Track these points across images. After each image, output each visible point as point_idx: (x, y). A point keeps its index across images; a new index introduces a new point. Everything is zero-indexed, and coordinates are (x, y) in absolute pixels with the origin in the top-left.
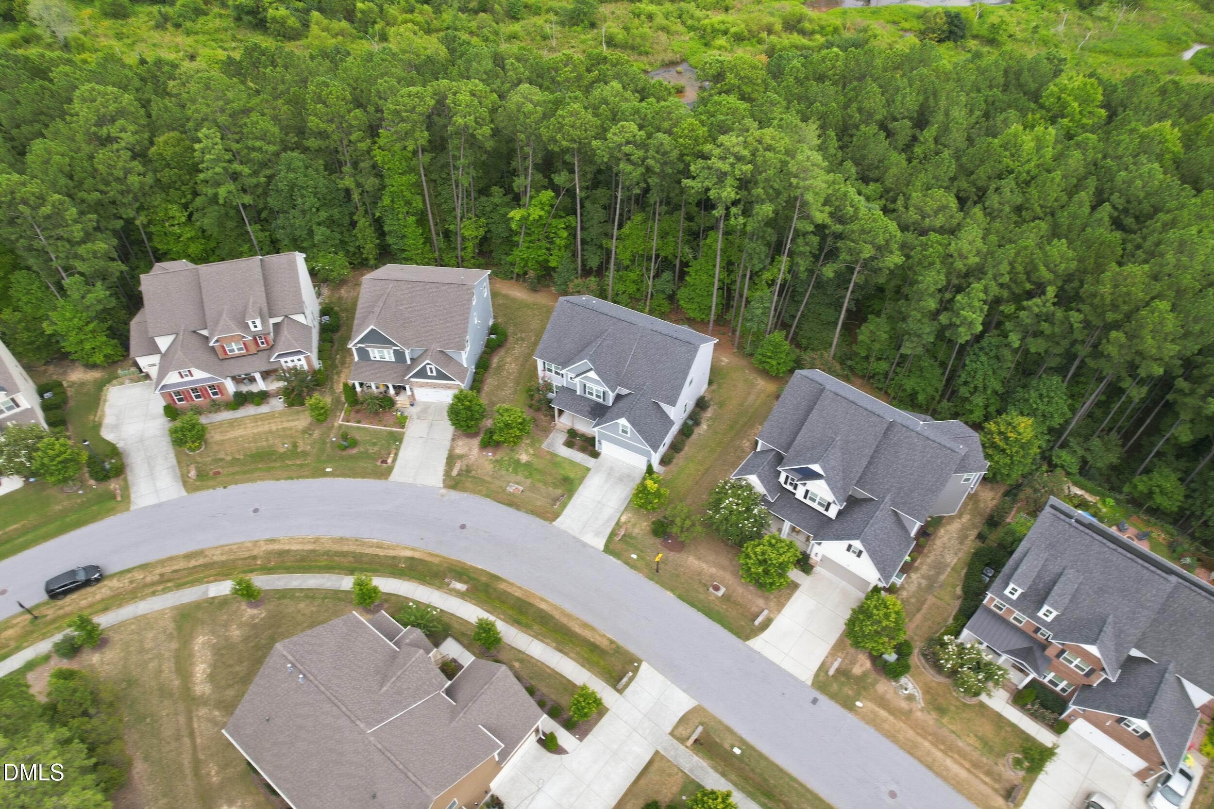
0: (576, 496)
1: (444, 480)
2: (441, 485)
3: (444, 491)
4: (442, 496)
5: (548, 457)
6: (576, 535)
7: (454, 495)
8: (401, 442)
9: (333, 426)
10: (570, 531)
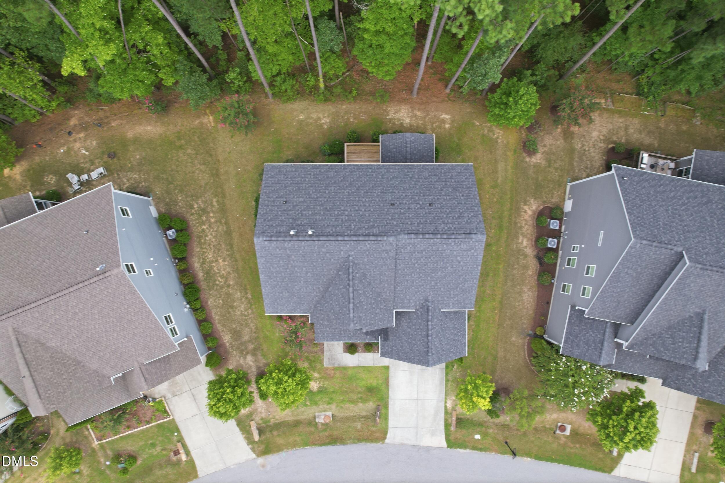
0: (391, 403)
1: (253, 449)
2: (254, 456)
3: (260, 460)
4: (263, 466)
5: (338, 374)
6: (413, 442)
7: (273, 459)
8: (178, 430)
9: (94, 450)
10: (406, 442)
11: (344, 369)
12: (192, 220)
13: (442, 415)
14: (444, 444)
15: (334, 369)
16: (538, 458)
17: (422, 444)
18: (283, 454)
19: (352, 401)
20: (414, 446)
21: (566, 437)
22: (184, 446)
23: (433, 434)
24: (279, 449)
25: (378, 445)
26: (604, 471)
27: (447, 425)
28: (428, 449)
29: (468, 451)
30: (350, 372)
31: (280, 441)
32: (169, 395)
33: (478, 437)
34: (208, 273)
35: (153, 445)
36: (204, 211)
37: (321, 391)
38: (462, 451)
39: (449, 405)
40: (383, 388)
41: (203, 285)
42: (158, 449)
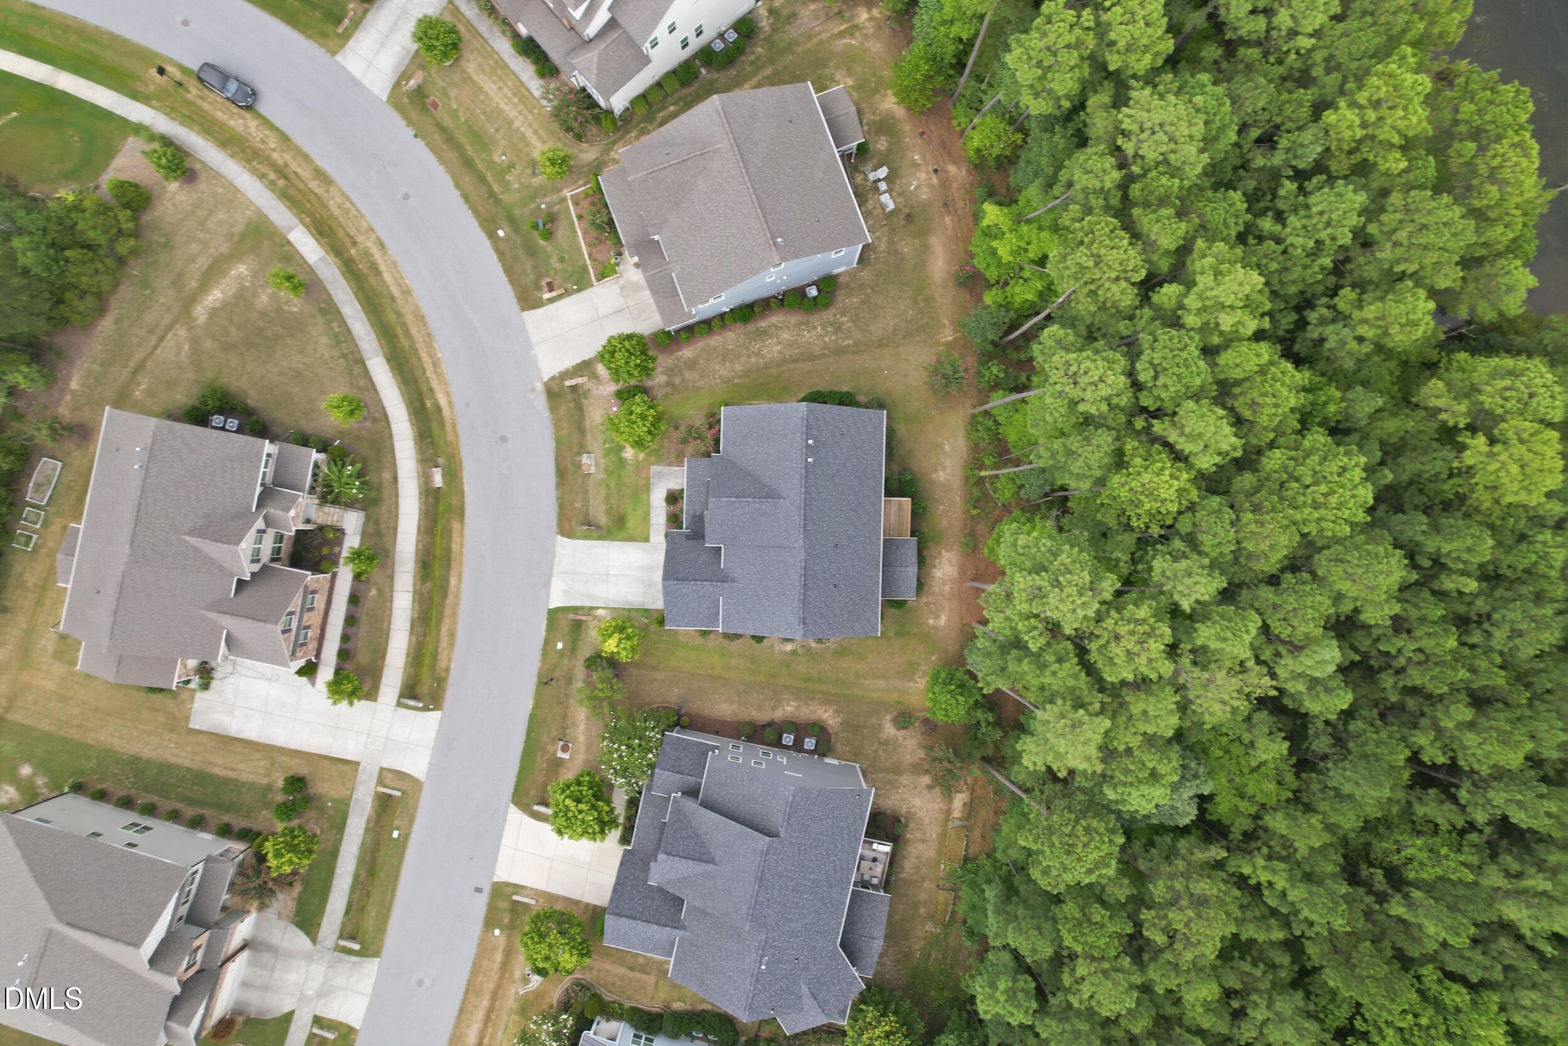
0: (605, 543)
1: (553, 378)
2: (546, 379)
3: (540, 386)
5: (643, 482)
6: (556, 570)
7: (541, 402)
8: (579, 290)
9: (559, 191)
10: (557, 560)
11: (647, 488)
12: (829, 315)
13: (588, 604)
14: (553, 605)
15: (648, 478)
16: (532, 719)
17: (554, 579)
18: (547, 414)
19: (608, 497)
20: (551, 569)
21: (555, 753)
22: (560, 297)
23: (566, 592)
24: (553, 409)
25: (555, 528)
26: (514, 795)
27: (575, 609)
28: (547, 586)
29: (544, 634)
30: (643, 496)
31: (563, 410)
32: (622, 282)
33: (560, 646)
34: (764, 333)
35: (562, 260)
36: (838, 329)
37: (622, 462)
38: (544, 627)
39: (600, 612)
40: (623, 534)
41: (751, 327)
42: (557, 266)
